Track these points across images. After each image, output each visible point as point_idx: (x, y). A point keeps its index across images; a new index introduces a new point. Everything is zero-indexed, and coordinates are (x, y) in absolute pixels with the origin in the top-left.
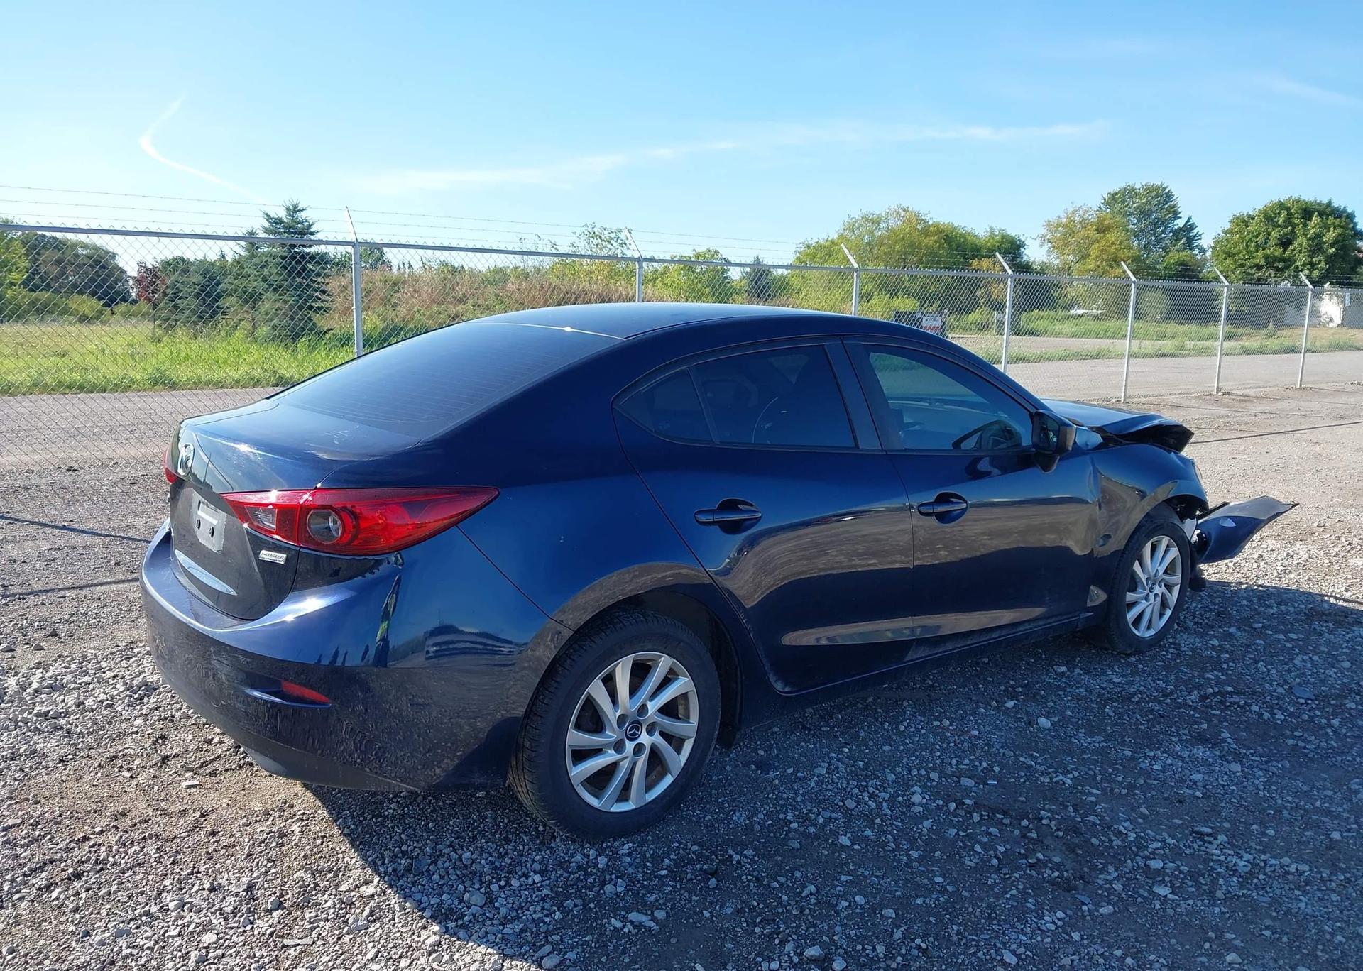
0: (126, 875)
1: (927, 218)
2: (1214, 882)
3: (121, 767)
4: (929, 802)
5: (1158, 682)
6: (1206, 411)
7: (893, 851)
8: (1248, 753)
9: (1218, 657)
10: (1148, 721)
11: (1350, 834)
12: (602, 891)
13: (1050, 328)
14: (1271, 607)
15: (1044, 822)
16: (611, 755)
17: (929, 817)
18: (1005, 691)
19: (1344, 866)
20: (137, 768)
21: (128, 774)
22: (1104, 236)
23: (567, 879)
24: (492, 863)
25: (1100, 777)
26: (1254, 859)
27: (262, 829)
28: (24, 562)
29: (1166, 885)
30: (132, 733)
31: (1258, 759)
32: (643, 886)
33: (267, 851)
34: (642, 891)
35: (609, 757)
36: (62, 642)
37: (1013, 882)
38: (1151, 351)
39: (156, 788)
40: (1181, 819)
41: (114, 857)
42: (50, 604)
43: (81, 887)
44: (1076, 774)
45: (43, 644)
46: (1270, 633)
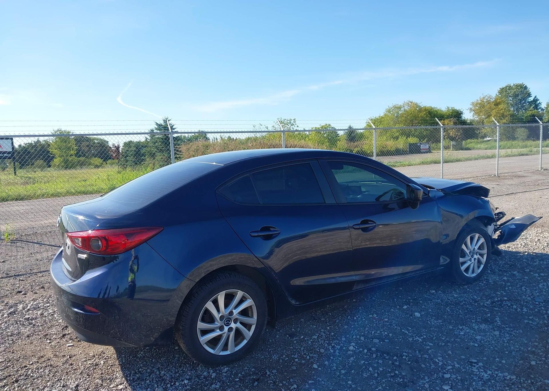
0: (35, 381)
1: (421, 105)
2: (471, 384)
3: (48, 339)
4: (356, 349)
5: (474, 296)
6: (534, 178)
7: (335, 370)
8: (505, 327)
9: (505, 284)
10: (465, 313)
11: (540, 362)
12: (210, 387)
13: (476, 146)
14: (536, 262)
15: (404, 357)
16: (218, 332)
17: (354, 356)
18: (406, 301)
19: (533, 377)
20: (53, 339)
21: (49, 341)
22: (498, 107)
23: (198, 382)
24: (172, 375)
25: (435, 338)
26: (492, 373)
27: (90, 363)
28: (41, 260)
29: (449, 385)
30: (56, 325)
31: (509, 329)
32: (227, 385)
33: (88, 371)
34: (226, 387)
35: (218, 333)
36: (45, 291)
37: (381, 384)
38: (517, 153)
39: (57, 347)
40: (465, 356)
41: (33, 374)
42: (45, 276)
43: (17, 385)
44: (425, 337)
45: (38, 292)
46: (532, 273)
